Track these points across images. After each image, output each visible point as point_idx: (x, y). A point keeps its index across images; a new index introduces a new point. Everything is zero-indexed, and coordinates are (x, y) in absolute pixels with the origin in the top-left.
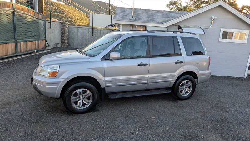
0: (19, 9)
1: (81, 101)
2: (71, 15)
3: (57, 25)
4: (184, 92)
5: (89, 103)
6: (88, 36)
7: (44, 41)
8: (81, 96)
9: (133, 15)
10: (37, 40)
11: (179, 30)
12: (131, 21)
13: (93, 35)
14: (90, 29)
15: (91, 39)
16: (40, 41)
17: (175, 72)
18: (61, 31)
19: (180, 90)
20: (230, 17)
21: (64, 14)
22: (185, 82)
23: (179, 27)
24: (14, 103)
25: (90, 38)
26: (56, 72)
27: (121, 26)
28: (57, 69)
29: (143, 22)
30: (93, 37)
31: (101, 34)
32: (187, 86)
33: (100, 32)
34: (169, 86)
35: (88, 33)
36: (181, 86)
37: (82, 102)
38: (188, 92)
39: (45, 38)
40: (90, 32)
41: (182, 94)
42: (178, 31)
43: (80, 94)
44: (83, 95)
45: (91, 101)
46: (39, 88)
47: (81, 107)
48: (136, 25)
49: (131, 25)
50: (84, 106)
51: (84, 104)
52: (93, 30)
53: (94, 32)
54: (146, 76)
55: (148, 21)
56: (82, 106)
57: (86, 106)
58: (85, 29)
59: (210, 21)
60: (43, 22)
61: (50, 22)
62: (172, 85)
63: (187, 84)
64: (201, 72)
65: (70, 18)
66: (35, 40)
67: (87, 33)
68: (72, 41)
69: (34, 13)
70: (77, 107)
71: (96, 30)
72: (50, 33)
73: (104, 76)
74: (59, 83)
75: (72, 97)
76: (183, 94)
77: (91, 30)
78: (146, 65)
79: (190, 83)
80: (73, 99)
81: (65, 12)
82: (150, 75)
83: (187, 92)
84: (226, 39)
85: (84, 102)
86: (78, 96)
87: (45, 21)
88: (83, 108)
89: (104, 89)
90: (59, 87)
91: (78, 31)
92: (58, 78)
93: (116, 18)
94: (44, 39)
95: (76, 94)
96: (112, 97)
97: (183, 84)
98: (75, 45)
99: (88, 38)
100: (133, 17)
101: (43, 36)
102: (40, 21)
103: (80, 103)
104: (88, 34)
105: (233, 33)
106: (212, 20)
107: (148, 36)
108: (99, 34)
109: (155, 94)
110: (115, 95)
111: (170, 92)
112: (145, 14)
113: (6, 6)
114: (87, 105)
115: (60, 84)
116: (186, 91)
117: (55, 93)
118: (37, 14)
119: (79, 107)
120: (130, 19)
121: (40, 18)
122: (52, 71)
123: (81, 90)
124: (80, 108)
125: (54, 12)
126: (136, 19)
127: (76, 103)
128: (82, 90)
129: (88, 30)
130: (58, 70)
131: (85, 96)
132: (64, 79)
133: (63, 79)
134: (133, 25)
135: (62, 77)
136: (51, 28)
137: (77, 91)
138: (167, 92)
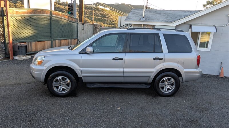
0: (56, 15)
1: (61, 86)
3: (90, 27)
4: (166, 88)
5: (68, 89)
7: (77, 40)
8: (61, 83)
9: (143, 15)
10: (70, 39)
16: (72, 40)
17: (153, 68)
18: (94, 32)
21: (108, 18)
22: (167, 79)
23: (190, 26)
26: (41, 61)
27: (132, 26)
29: (152, 22)
32: (170, 82)
34: (148, 81)
36: (162, 82)
38: (171, 90)
39: (78, 37)
41: (163, 90)
43: (61, 81)
44: (63, 81)
45: (70, 87)
51: (63, 90)
54: (122, 69)
57: (66, 92)
60: (76, 25)
61: (84, 25)
62: (151, 81)
63: (168, 81)
64: (185, 70)
65: (113, 21)
66: (69, 39)
69: (68, 17)
70: (58, 91)
72: (83, 33)
73: (81, 67)
74: (43, 70)
76: (165, 91)
78: (121, 59)
80: (54, 84)
81: (109, 16)
82: (125, 69)
85: (64, 87)
86: (59, 82)
87: (78, 24)
88: (63, 92)
89: (81, 78)
90: (43, 73)
92: (43, 66)
93: (127, 19)
94: (77, 39)
95: (57, 81)
96: (89, 86)
97: (163, 80)
100: (143, 17)
101: (75, 35)
102: (73, 23)
103: (61, 88)
109: (132, 87)
110: (93, 84)
111: (148, 87)
113: (45, 13)
114: (66, 90)
115: (44, 71)
116: (168, 88)
117: (41, 78)
118: (71, 18)
119: (59, 91)
120: (140, 20)
121: (73, 21)
123: (61, 77)
124: (61, 93)
125: (100, 17)
126: (146, 19)
127: (57, 88)
131: (65, 83)
132: (47, 67)
134: (143, 25)
135: (45, 66)
136: (84, 29)
137: (58, 78)
138: (146, 87)
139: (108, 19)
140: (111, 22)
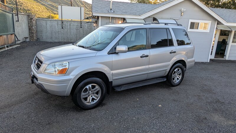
1: (90, 96)
2: (29, 7)
3: (24, 18)
4: (176, 79)
5: (97, 97)
6: (57, 29)
7: (13, 35)
8: (90, 92)
9: (111, 7)
10: (6, 35)
11: (153, 21)
12: (110, 13)
13: (62, 28)
14: (58, 22)
15: (61, 32)
16: (9, 36)
17: (170, 61)
18: (29, 24)
19: (173, 77)
20: (196, 9)
21: (21, 6)
24: (12, 105)
25: (59, 31)
26: (66, 69)
27: (100, 18)
28: (66, 66)
29: (122, 14)
30: (62, 29)
31: (71, 26)
32: (178, 73)
33: (70, 24)
34: (165, 74)
35: (58, 25)
36: (174, 74)
37: (91, 98)
39: (14, 32)
40: (59, 25)
41: (174, 81)
42: (153, 22)
43: (90, 90)
44: (93, 90)
46: (46, 87)
47: (91, 103)
48: (115, 17)
49: (110, 17)
50: (93, 101)
51: (93, 99)
52: (62, 22)
53: (64, 25)
54: (147, 66)
55: (126, 13)
56: (91, 101)
58: (54, 21)
59: (180, 13)
60: (10, 15)
61: (17, 15)
62: (167, 74)
63: (178, 71)
64: (189, 60)
65: (28, 10)
66: (4, 35)
67: (56, 25)
68: (41, 34)
70: (87, 103)
71: (65, 22)
72: (18, 27)
74: (70, 80)
75: (83, 94)
77: (60, 23)
78: (147, 56)
79: (180, 70)
80: (83, 96)
81: (22, 4)
82: (150, 66)
83: (178, 79)
84: (193, 29)
85: (93, 97)
86: (87, 92)
87: (13, 14)
89: (112, 82)
90: (69, 84)
91: (46, 24)
92: (69, 75)
94: (14, 34)
96: (118, 90)
97: (175, 71)
98: (44, 38)
99: (57, 30)
100: (111, 9)
101: (12, 30)
102: (7, 14)
103: (90, 98)
104: (57, 27)
105: (199, 23)
106: (182, 12)
107: (146, 29)
108: (69, 26)
110: (120, 87)
111: (165, 80)
112: (122, 7)
114: (96, 100)
115: (71, 81)
117: (65, 91)
118: (4, 6)
119: (89, 102)
120: (108, 11)
121: (7, 11)
122: (61, 68)
124: (89, 104)
126: (114, 12)
127: (86, 99)
128: (92, 86)
129: (57, 22)
130: (67, 67)
131: (94, 91)
132: (75, 76)
133: (73, 76)
134: (112, 17)
135: (72, 74)
136: (18, 21)
137: (87, 87)
138: (163, 81)
139: (22, 8)
140: (27, 11)
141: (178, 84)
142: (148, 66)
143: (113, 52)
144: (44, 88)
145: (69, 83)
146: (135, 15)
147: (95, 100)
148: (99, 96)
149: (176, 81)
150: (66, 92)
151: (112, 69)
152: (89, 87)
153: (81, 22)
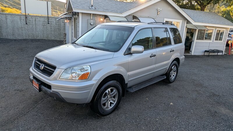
4: (172, 76)
5: (114, 101)
6: (20, 24)
8: (109, 96)
9: (92, 4)
11: (133, 19)
13: (26, 24)
14: (21, 16)
15: (24, 28)
19: (170, 75)
23: (133, 17)
25: (23, 26)
26: (88, 74)
27: (80, 15)
28: (87, 70)
29: (103, 11)
30: (27, 25)
31: (37, 22)
33: (35, 20)
34: (165, 73)
35: (20, 20)
36: (171, 71)
37: (109, 102)
38: (174, 76)
40: (22, 20)
41: (171, 78)
42: (133, 21)
43: (109, 94)
44: (111, 94)
46: (63, 96)
47: (109, 108)
48: (96, 14)
49: (91, 14)
52: (26, 18)
53: (28, 20)
55: (107, 10)
56: (110, 106)
58: (16, 16)
59: (156, 12)
63: (174, 68)
64: (181, 58)
67: (19, 21)
71: (29, 17)
74: (92, 85)
75: (103, 99)
77: (23, 18)
78: (155, 56)
80: (103, 101)
85: (111, 101)
86: (106, 97)
89: (127, 84)
90: (91, 91)
91: (6, 19)
92: (91, 80)
95: (104, 95)
97: (172, 69)
98: (3, 35)
99: (20, 26)
104: (20, 22)
105: (172, 22)
106: (158, 11)
108: (34, 22)
109: (154, 83)
110: (132, 88)
111: (165, 77)
115: (93, 87)
120: (89, 8)
122: (83, 73)
126: (95, 9)
127: (104, 104)
128: (111, 89)
129: (20, 17)
130: (89, 71)
132: (98, 80)
133: (95, 81)
134: (93, 14)
135: (94, 79)
137: (107, 91)
138: (164, 79)
141: (174, 80)
142: (155, 65)
143: (129, 52)
144: (61, 97)
145: (91, 89)
146: (117, 12)
147: (112, 105)
148: (116, 100)
149: (173, 78)
150: (88, 99)
151: (128, 71)
152: (109, 91)
153: (48, 17)
